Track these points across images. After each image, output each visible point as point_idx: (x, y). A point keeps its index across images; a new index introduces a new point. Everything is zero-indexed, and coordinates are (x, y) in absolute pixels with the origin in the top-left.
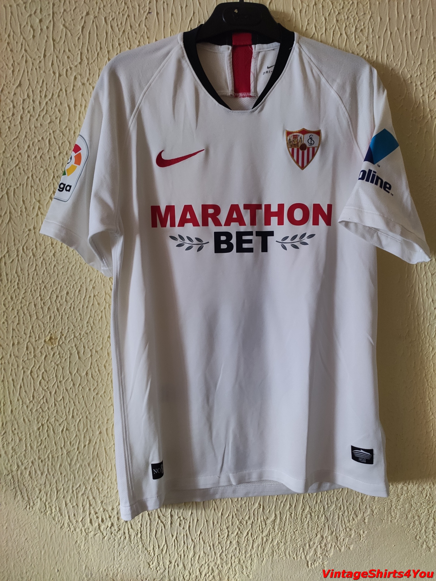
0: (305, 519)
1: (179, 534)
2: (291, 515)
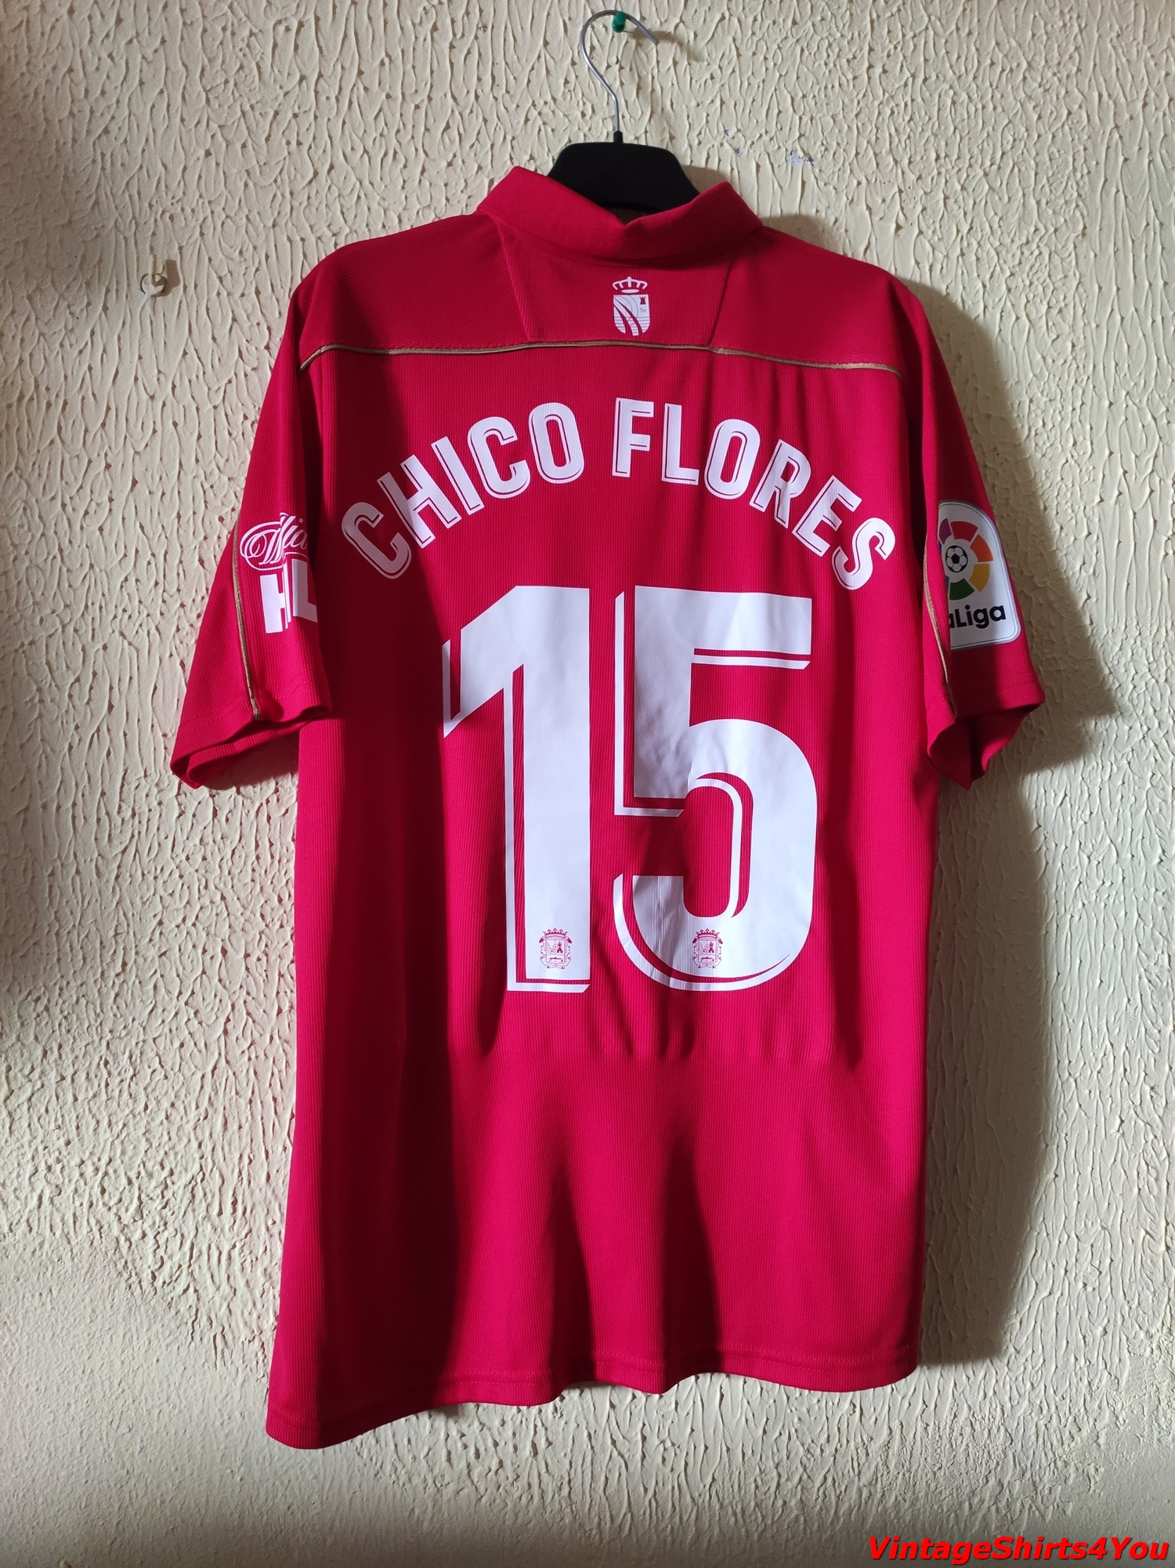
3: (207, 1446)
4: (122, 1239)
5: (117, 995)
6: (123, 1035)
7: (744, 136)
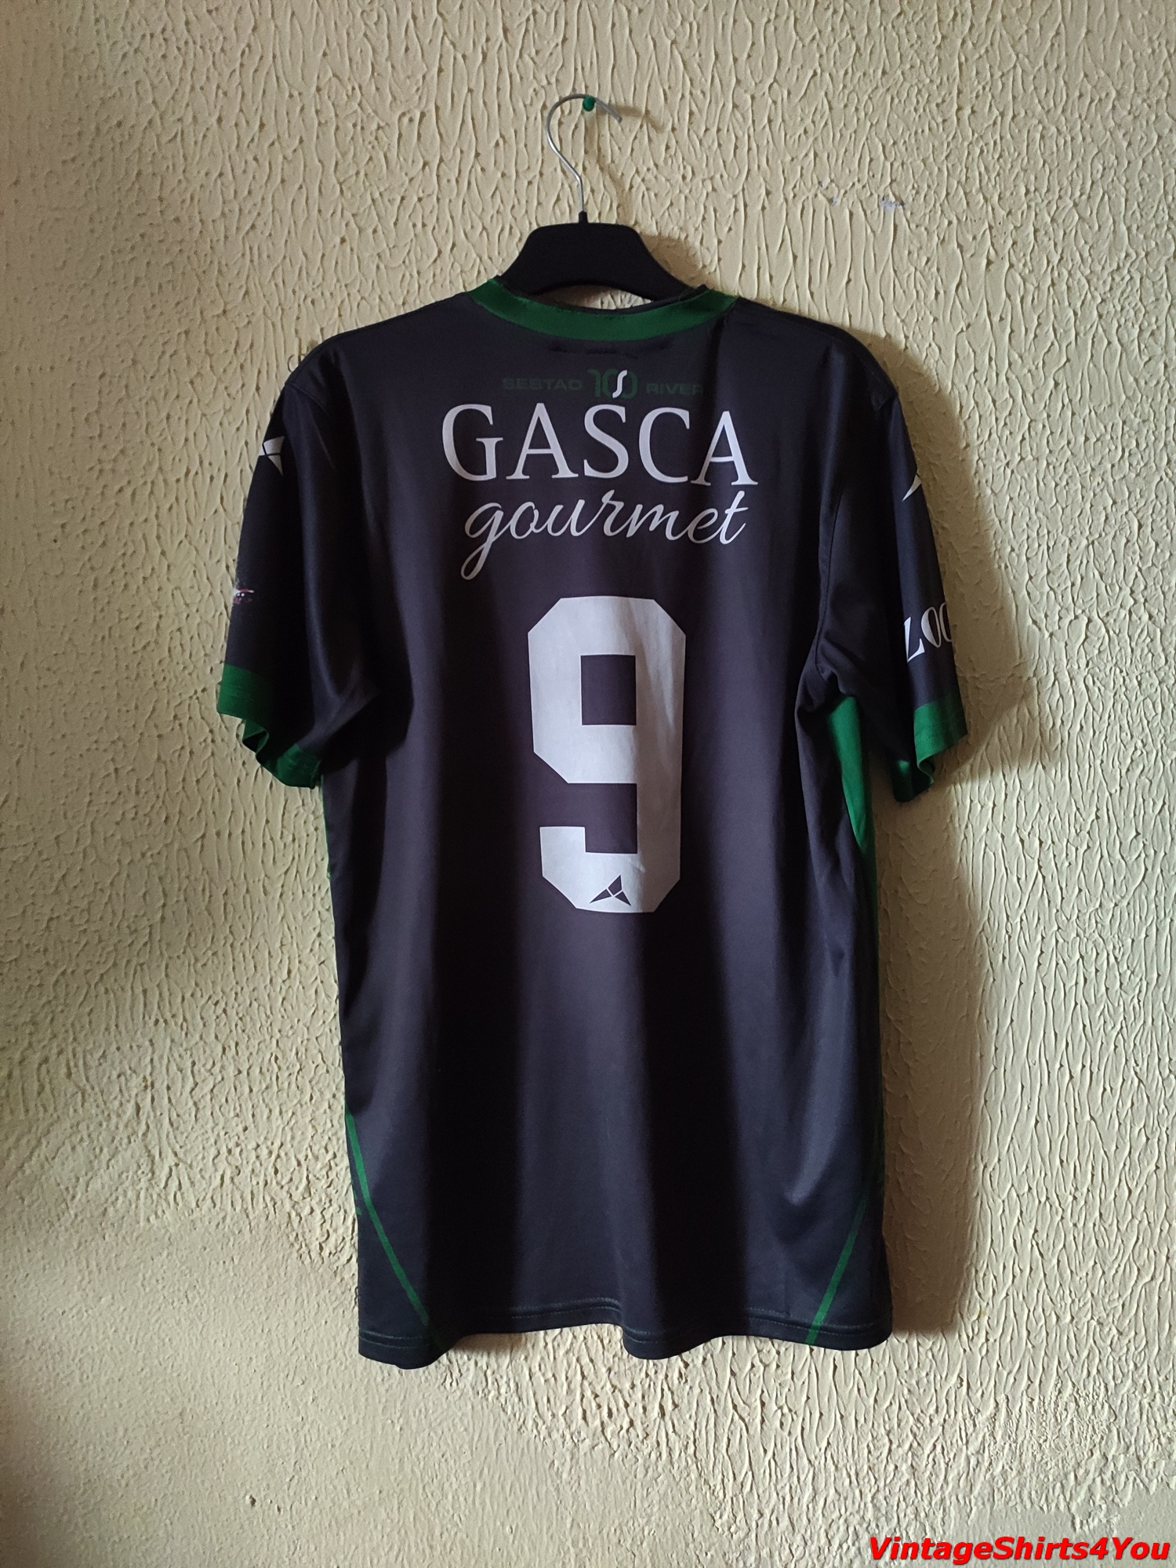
0: (1065, 1413)
1: (779, 1446)
2: (1031, 1403)
3: (370, 1400)
4: (293, 1214)
5: (284, 999)
6: (290, 1033)
7: (837, 186)
